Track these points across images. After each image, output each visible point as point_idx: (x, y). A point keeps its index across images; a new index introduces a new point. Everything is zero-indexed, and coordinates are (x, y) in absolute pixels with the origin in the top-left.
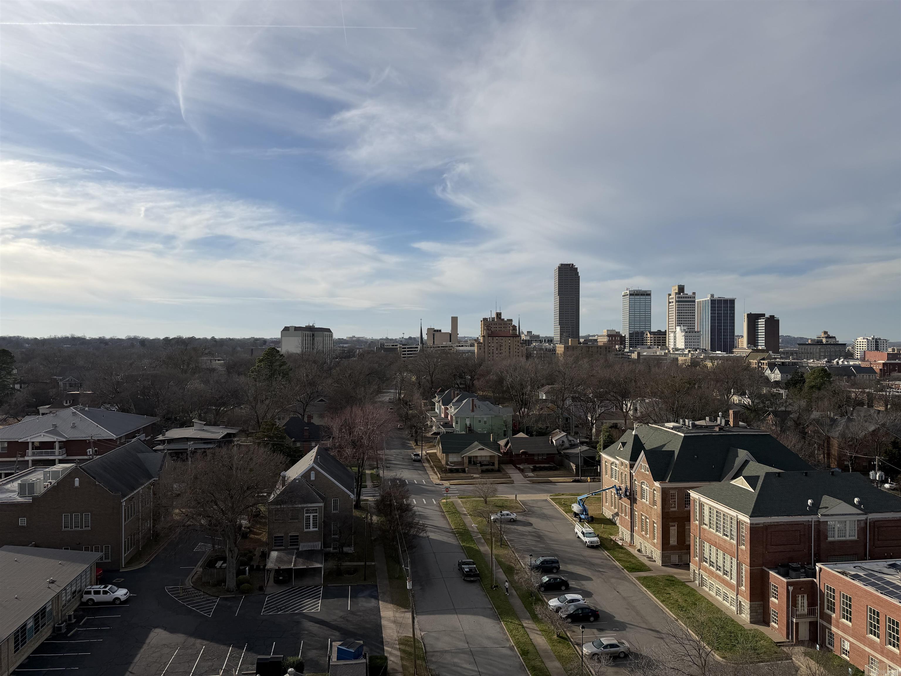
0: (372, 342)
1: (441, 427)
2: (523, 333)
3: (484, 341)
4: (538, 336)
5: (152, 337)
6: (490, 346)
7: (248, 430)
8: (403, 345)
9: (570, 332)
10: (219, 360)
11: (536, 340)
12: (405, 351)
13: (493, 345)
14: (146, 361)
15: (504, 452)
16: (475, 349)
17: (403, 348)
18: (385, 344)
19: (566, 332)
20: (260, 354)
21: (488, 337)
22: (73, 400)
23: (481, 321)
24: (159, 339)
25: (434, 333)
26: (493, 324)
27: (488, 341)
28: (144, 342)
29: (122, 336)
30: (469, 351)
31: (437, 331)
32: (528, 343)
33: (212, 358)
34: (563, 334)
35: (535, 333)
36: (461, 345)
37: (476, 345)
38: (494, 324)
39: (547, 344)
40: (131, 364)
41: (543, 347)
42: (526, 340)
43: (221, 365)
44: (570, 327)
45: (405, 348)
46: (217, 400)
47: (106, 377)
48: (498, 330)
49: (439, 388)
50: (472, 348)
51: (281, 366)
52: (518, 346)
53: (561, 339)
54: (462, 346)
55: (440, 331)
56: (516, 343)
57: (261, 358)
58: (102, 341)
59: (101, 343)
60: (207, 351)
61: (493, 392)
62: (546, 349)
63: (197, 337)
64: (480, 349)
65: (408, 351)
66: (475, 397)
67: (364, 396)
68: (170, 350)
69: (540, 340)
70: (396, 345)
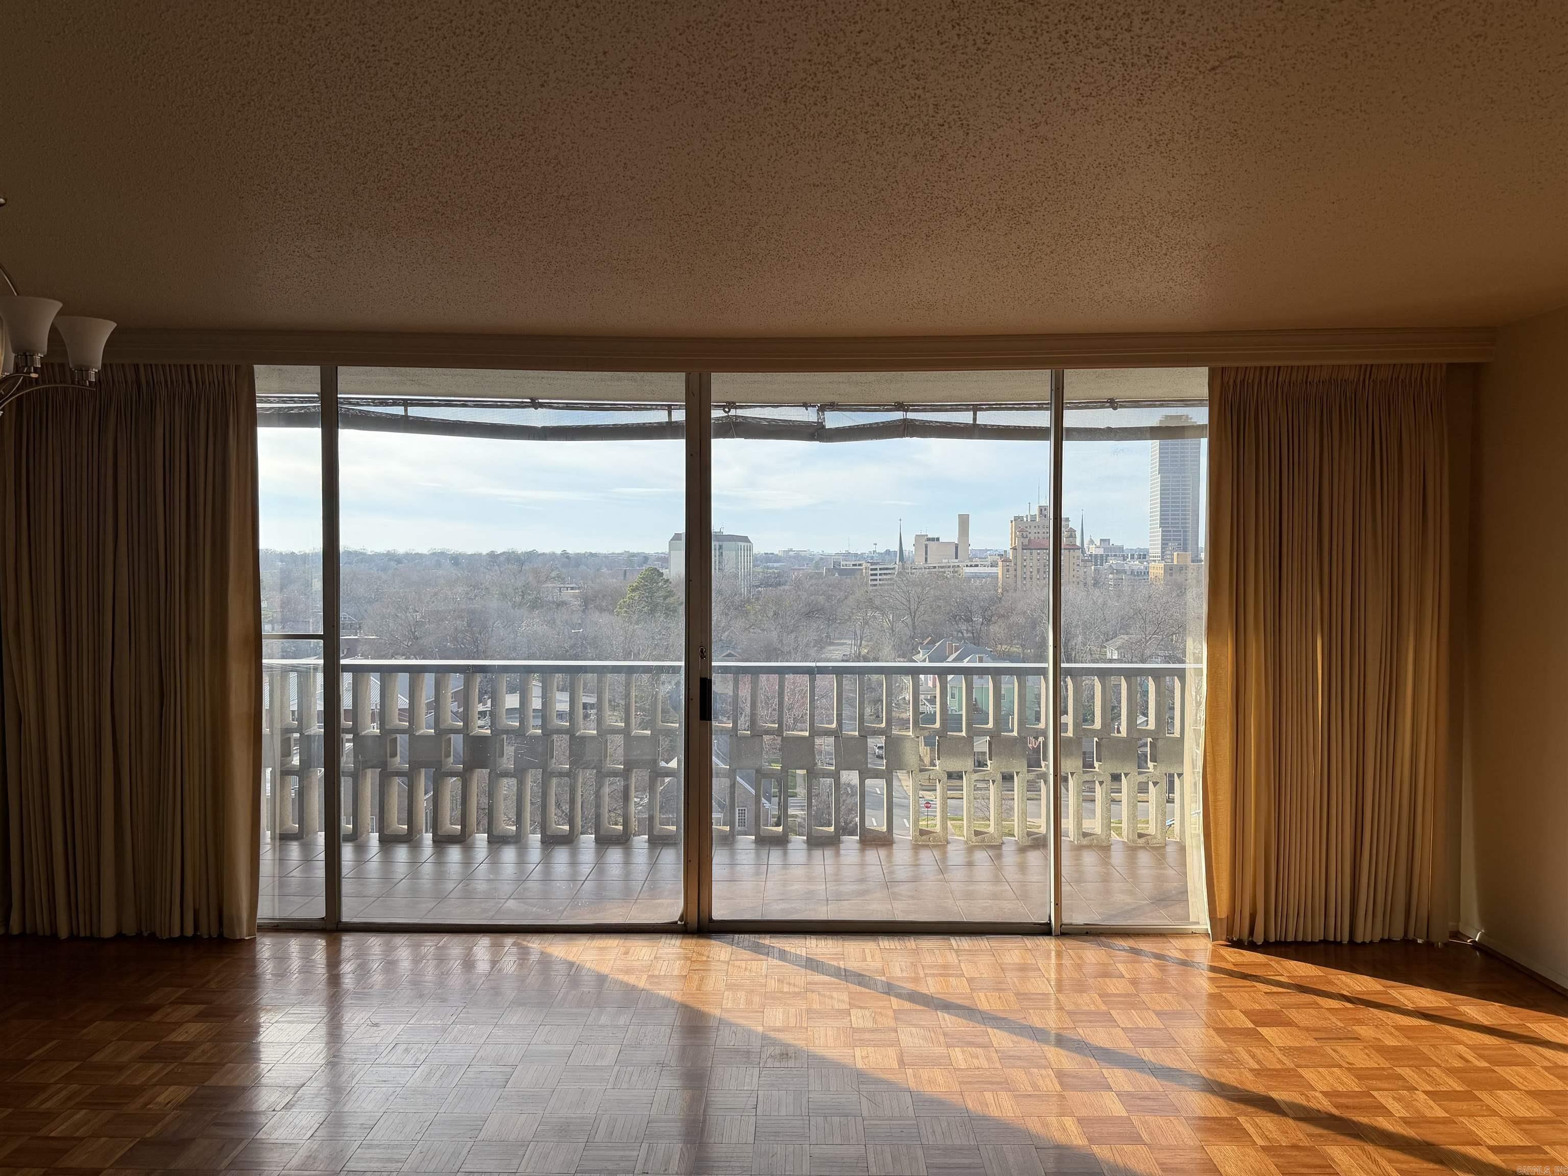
0: (822, 559)
1: (927, 703)
2: (1092, 542)
3: (1015, 557)
4: (1121, 548)
5: (470, 551)
6: (1025, 566)
7: (614, 700)
8: (872, 564)
9: (1180, 540)
10: (572, 588)
11: (1115, 555)
12: (876, 575)
13: (1031, 565)
14: (460, 589)
15: (1033, 748)
16: (999, 570)
17: (872, 570)
18: (842, 563)
19: (1174, 539)
20: (635, 579)
21: (1023, 549)
22: (348, 649)
23: (1012, 522)
24: (480, 555)
25: (927, 542)
26: (1033, 527)
27: (1022, 556)
28: (456, 559)
29: (424, 550)
30: (989, 575)
31: (933, 539)
32: (1098, 560)
33: (562, 586)
34: (1167, 544)
35: (1115, 542)
36: (974, 564)
37: (1000, 564)
38: (1035, 527)
39: (1137, 562)
40: (436, 594)
41: (1127, 567)
42: (1096, 555)
43: (575, 596)
44: (1180, 531)
45: (876, 569)
46: (567, 651)
47: (399, 615)
48: (1041, 538)
49: (928, 637)
50: (994, 570)
51: (665, 598)
52: (1078, 565)
53: (1163, 552)
54: (977, 566)
55: (938, 539)
56: (1075, 560)
57: (634, 585)
58: (392, 558)
59: (390, 560)
60: (553, 574)
61: (1023, 646)
62: (1132, 572)
63: (540, 550)
64: (1008, 571)
65: (880, 574)
66: (986, 652)
67: (796, 649)
68: (496, 571)
69: (1123, 556)
70: (860, 565)
